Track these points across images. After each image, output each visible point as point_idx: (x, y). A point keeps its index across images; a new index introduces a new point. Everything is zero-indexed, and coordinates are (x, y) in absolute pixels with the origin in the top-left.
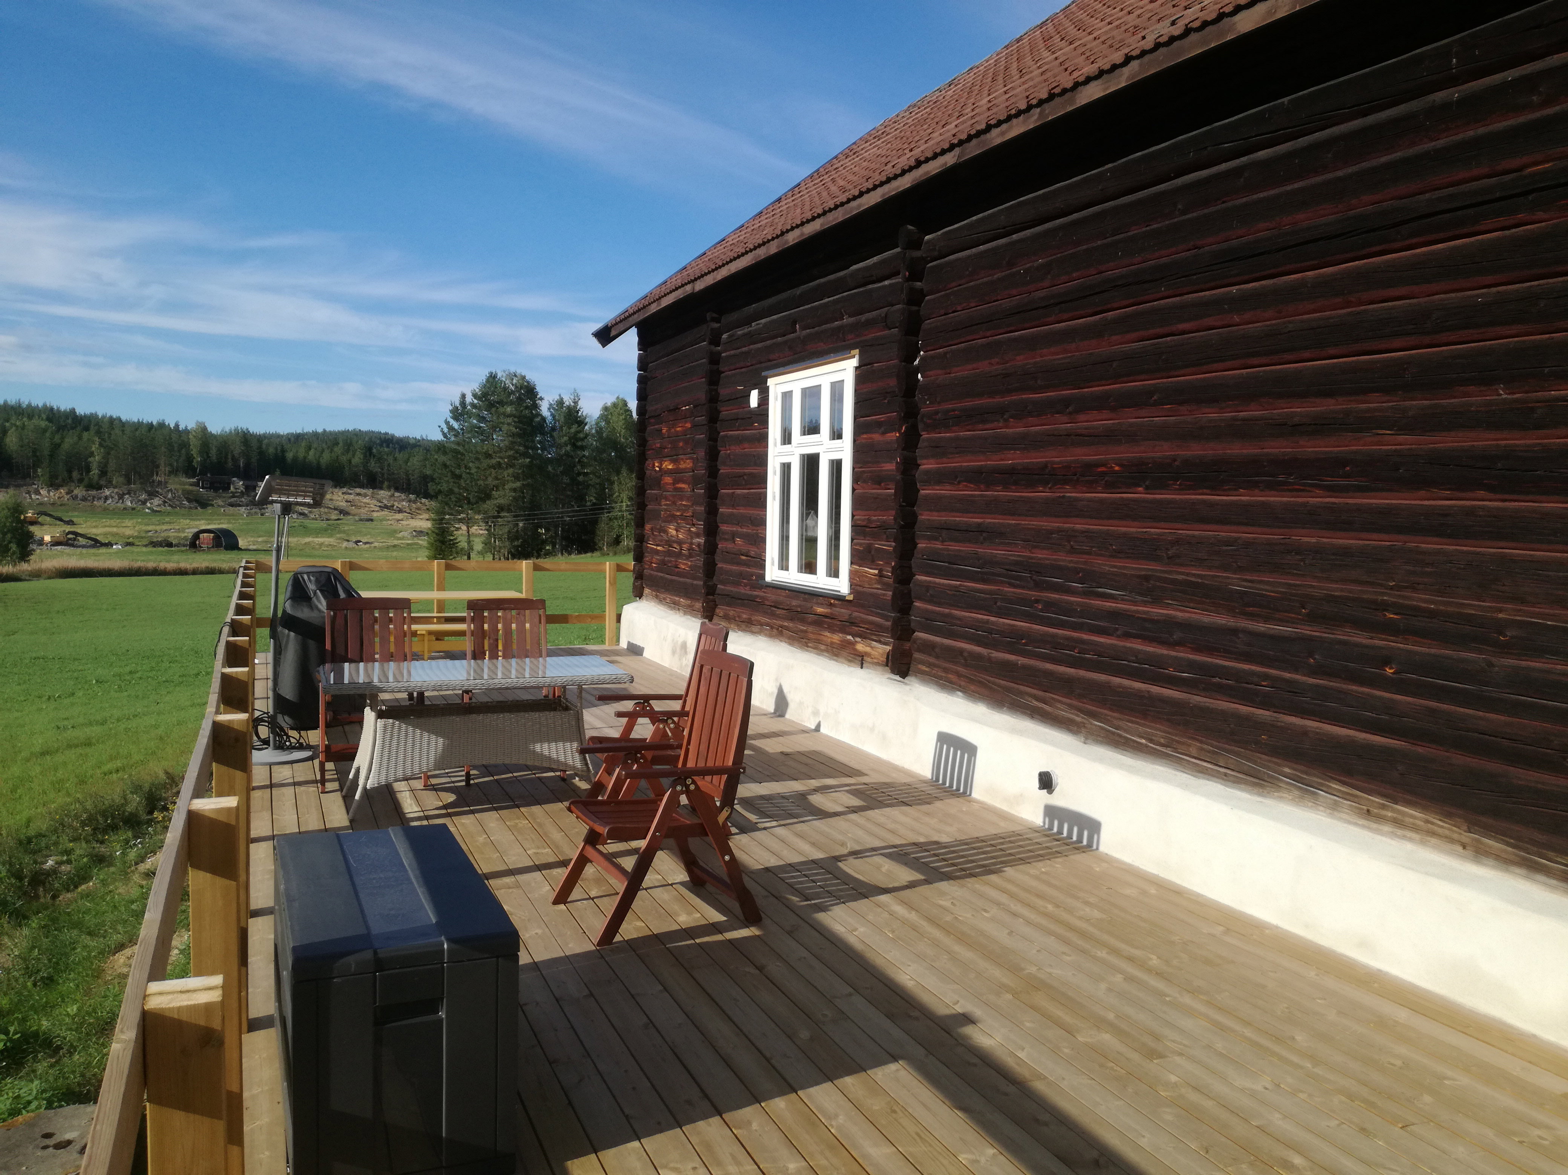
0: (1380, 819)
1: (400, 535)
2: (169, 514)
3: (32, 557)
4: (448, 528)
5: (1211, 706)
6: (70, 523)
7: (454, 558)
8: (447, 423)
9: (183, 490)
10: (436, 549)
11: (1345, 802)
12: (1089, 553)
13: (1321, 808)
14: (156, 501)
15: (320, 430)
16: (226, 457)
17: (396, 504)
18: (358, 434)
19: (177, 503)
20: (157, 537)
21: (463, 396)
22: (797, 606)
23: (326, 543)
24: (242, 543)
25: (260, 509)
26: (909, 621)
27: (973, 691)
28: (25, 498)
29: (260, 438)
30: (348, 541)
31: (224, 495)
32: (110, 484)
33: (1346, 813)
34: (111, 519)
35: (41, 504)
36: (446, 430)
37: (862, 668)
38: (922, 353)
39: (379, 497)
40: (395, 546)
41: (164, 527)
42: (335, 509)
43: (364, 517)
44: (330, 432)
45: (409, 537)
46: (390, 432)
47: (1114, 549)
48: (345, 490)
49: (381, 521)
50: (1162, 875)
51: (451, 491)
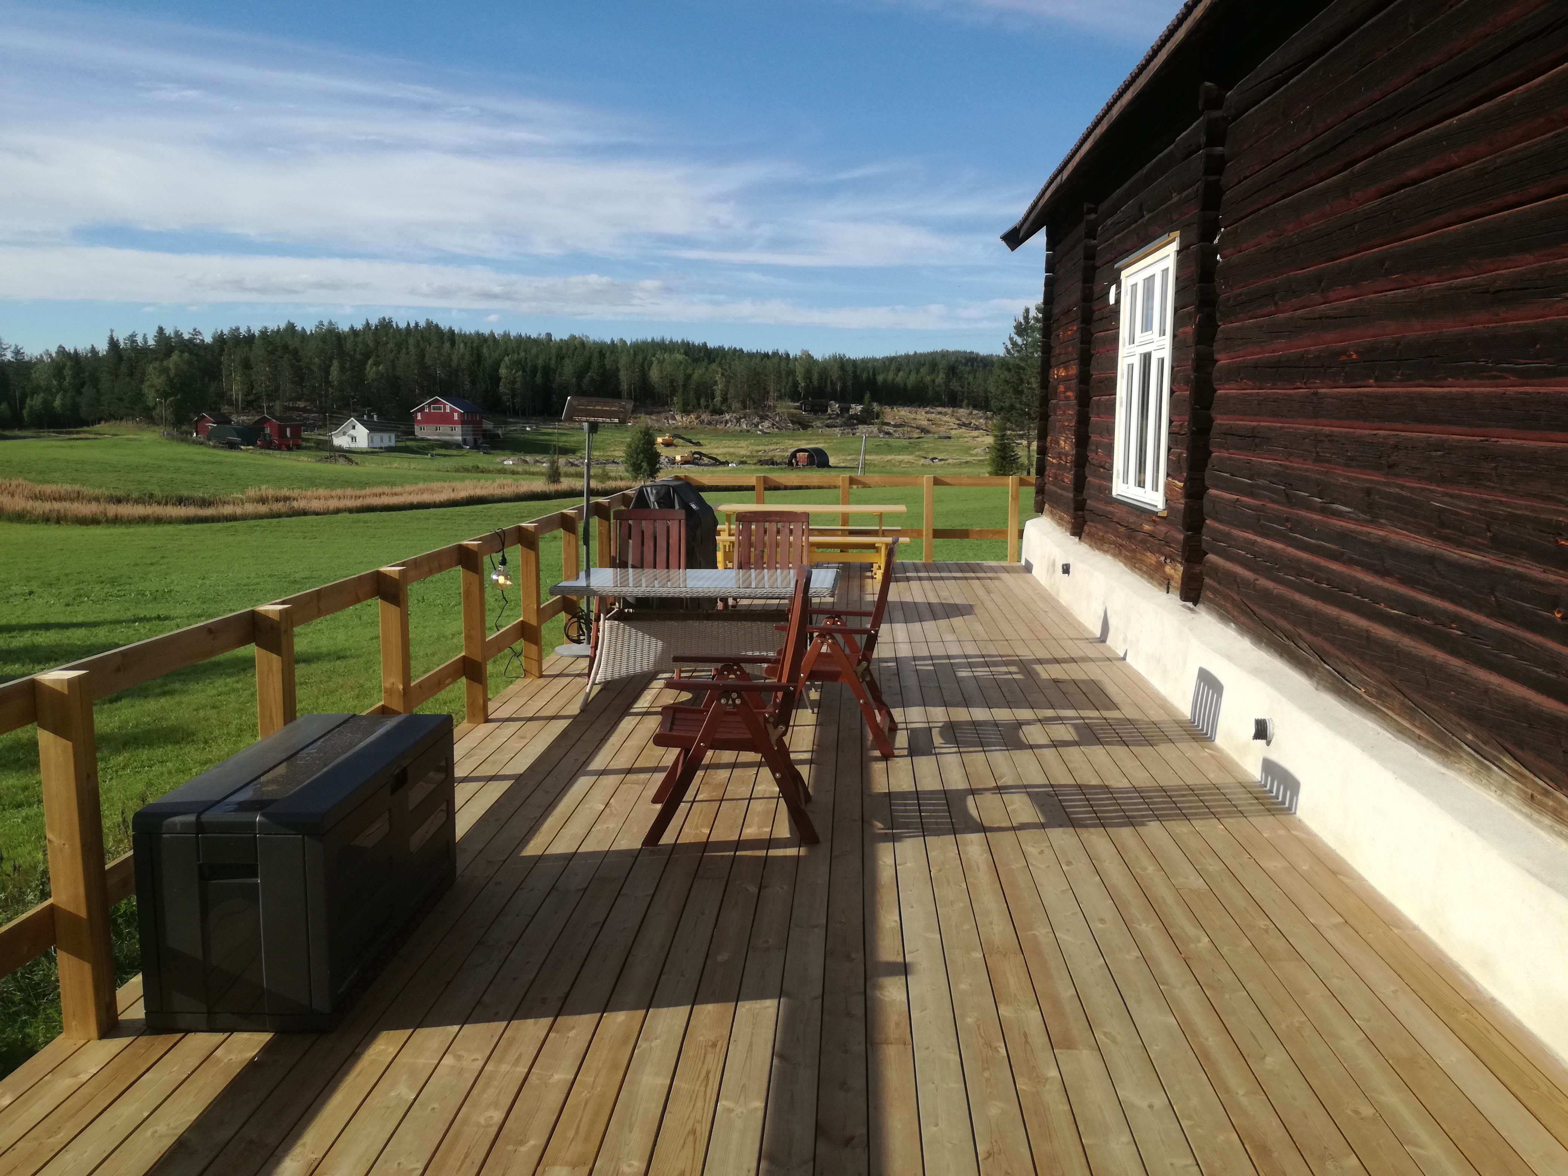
0: (1541, 807)
1: (974, 452)
2: (776, 435)
3: (659, 474)
4: (1009, 444)
5: (1414, 651)
6: (698, 444)
7: (1015, 473)
8: (1011, 339)
9: (788, 414)
10: (997, 465)
11: (1514, 782)
12: (1329, 462)
13: (1493, 788)
14: (766, 424)
15: (911, 353)
16: (826, 381)
17: (973, 421)
18: (944, 355)
19: (783, 425)
20: (765, 456)
21: (1027, 311)
22: (1132, 523)
23: (906, 460)
24: (832, 461)
25: (852, 430)
26: (1200, 541)
27: (1243, 624)
28: (664, 422)
29: (854, 363)
30: (926, 458)
31: (822, 417)
32: (729, 410)
33: (1514, 797)
34: (730, 440)
35: (676, 428)
36: (1010, 346)
37: (1168, 592)
38: (1223, 229)
39: (958, 415)
40: (967, 462)
41: (772, 447)
42: (917, 428)
43: (943, 434)
44: (921, 354)
45: (982, 453)
46: (975, 351)
47: (1349, 456)
48: (928, 409)
49: (958, 438)
50: (1338, 851)
51: (1012, 407)
